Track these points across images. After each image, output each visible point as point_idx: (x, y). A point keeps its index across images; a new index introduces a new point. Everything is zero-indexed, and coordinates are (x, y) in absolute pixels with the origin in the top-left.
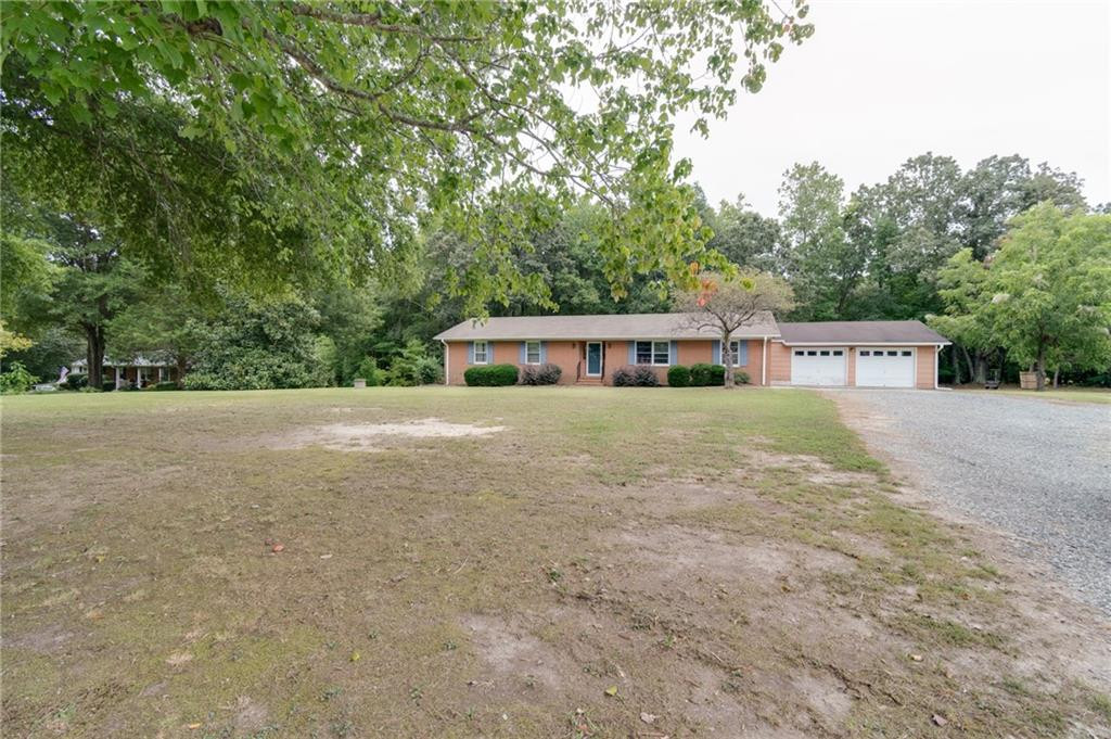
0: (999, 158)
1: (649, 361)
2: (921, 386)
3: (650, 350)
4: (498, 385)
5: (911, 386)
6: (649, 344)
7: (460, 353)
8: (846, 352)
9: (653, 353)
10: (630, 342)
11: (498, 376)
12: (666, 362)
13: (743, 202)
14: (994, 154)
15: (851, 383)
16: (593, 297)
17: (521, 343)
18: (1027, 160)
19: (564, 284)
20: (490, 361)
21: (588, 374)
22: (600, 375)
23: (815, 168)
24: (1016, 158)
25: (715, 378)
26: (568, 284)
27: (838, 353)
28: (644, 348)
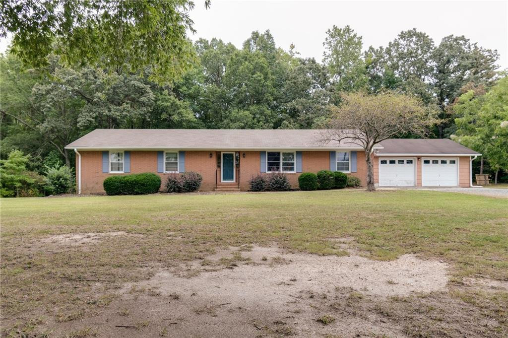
0: (454, 37)
1: (278, 168)
2: (463, 186)
3: (279, 159)
4: (142, 194)
5: (456, 185)
6: (279, 154)
7: (93, 163)
8: (415, 161)
9: (281, 162)
10: (261, 153)
11: (143, 185)
12: (292, 169)
13: (294, 51)
14: (451, 34)
15: (419, 184)
16: (190, 116)
17: (159, 153)
18: (469, 40)
19: (165, 104)
20: (126, 170)
21: (222, 181)
22: (234, 181)
23: (348, 30)
24: (463, 38)
25: (340, 182)
26: (169, 104)
27: (410, 162)
28: (274, 158)
